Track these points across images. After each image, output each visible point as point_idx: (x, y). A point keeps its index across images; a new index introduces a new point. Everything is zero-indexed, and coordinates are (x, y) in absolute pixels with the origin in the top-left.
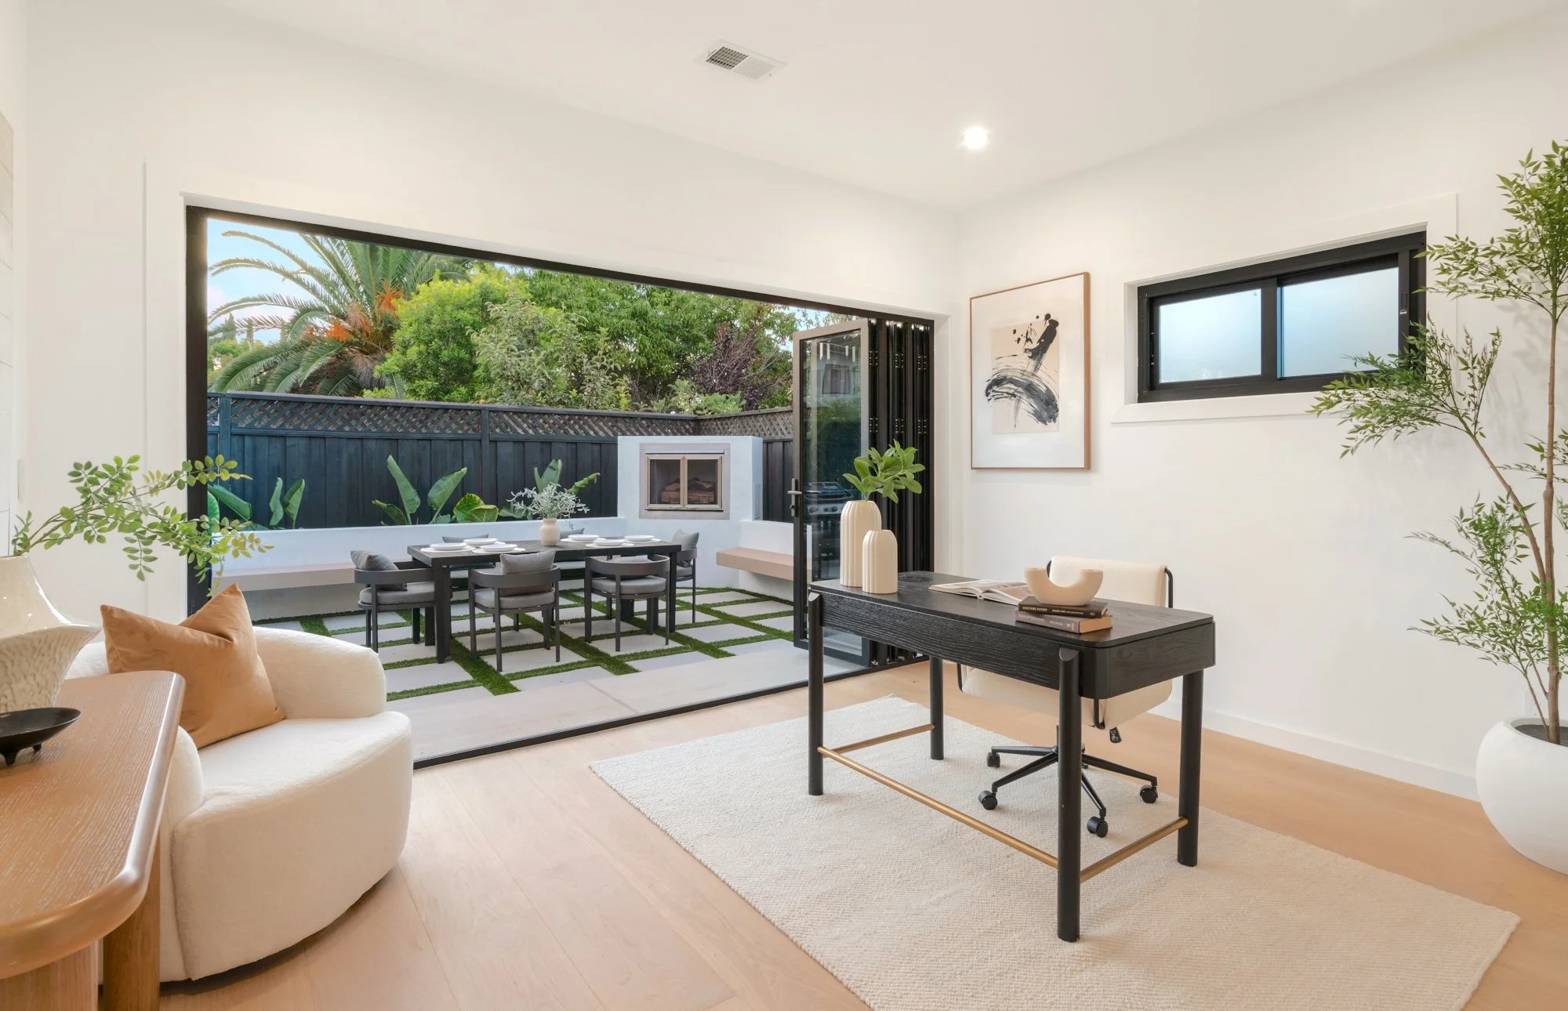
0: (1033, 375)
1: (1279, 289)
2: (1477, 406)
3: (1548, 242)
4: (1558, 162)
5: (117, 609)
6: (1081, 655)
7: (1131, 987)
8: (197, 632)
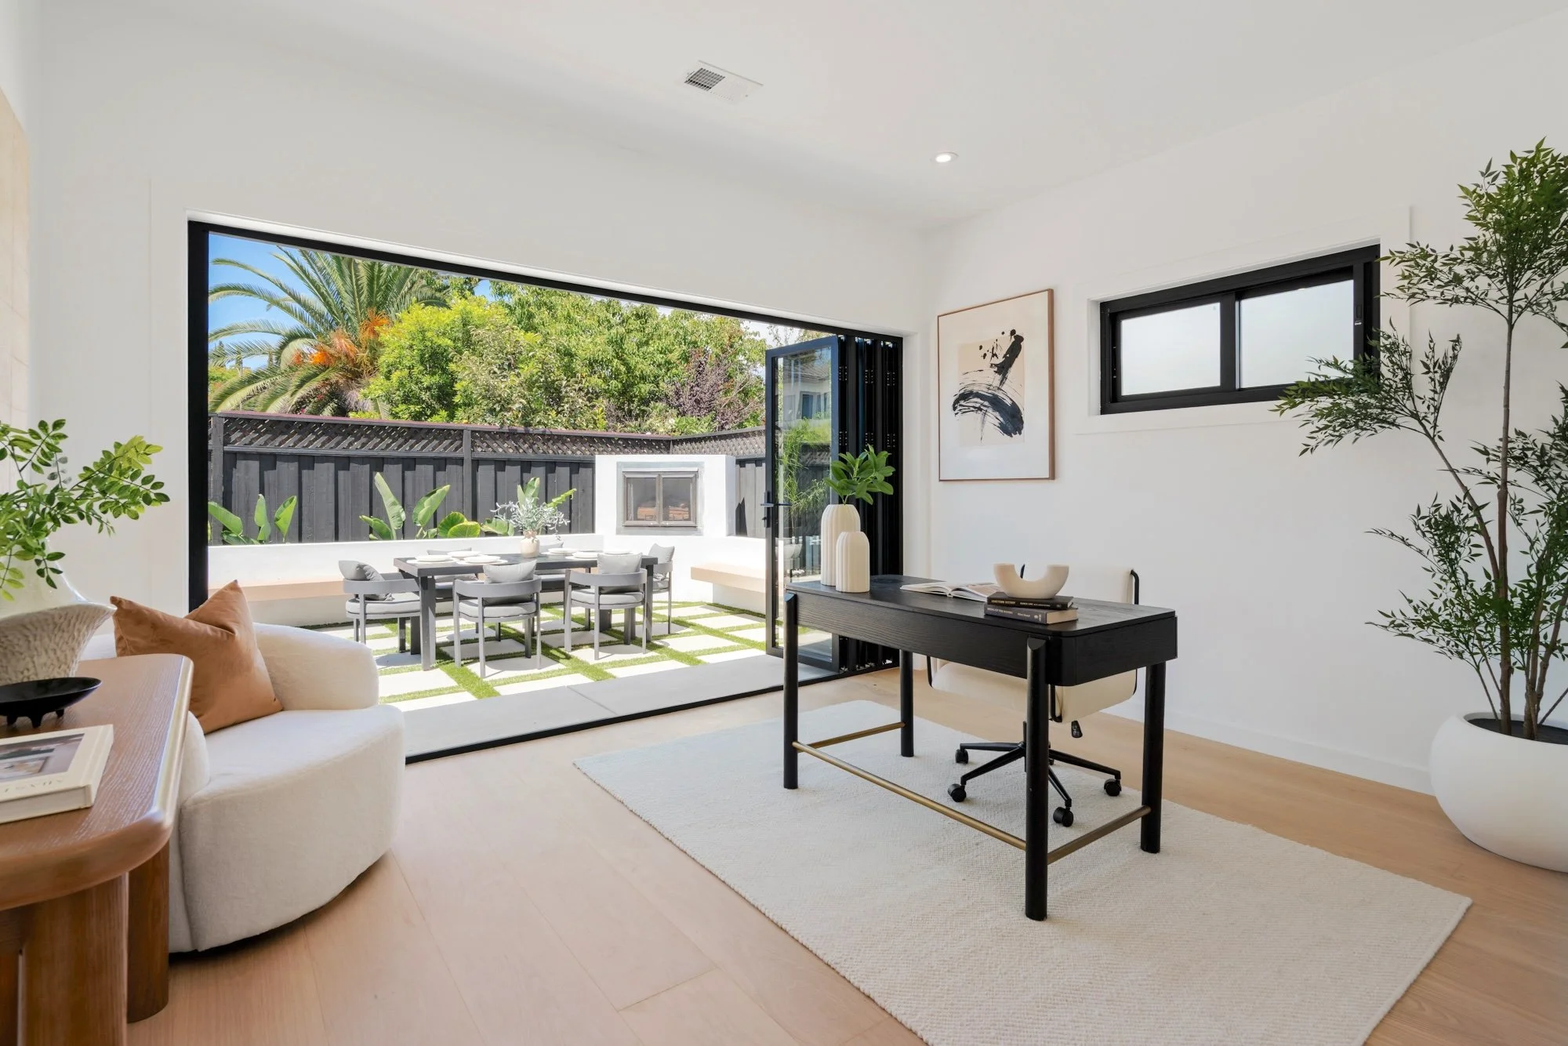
0: (999, 389)
1: (1237, 303)
2: (1437, 409)
3: (1505, 250)
4: (1516, 170)
5: (126, 601)
6: (1048, 644)
7: (1101, 962)
8: (200, 624)
